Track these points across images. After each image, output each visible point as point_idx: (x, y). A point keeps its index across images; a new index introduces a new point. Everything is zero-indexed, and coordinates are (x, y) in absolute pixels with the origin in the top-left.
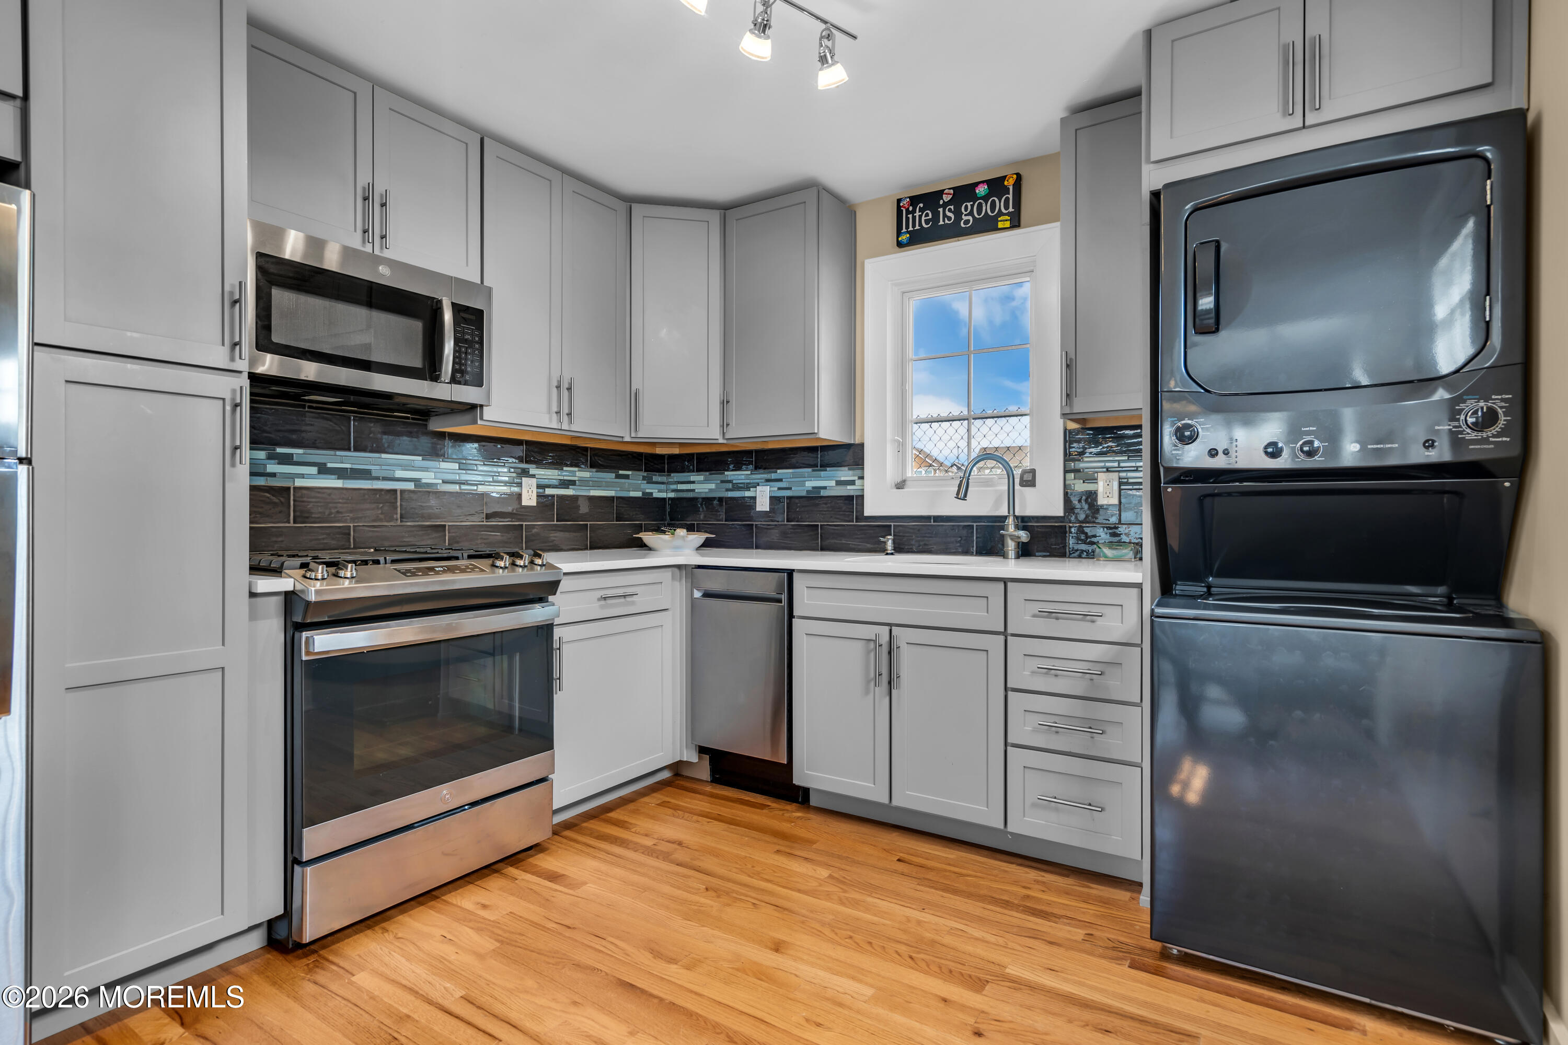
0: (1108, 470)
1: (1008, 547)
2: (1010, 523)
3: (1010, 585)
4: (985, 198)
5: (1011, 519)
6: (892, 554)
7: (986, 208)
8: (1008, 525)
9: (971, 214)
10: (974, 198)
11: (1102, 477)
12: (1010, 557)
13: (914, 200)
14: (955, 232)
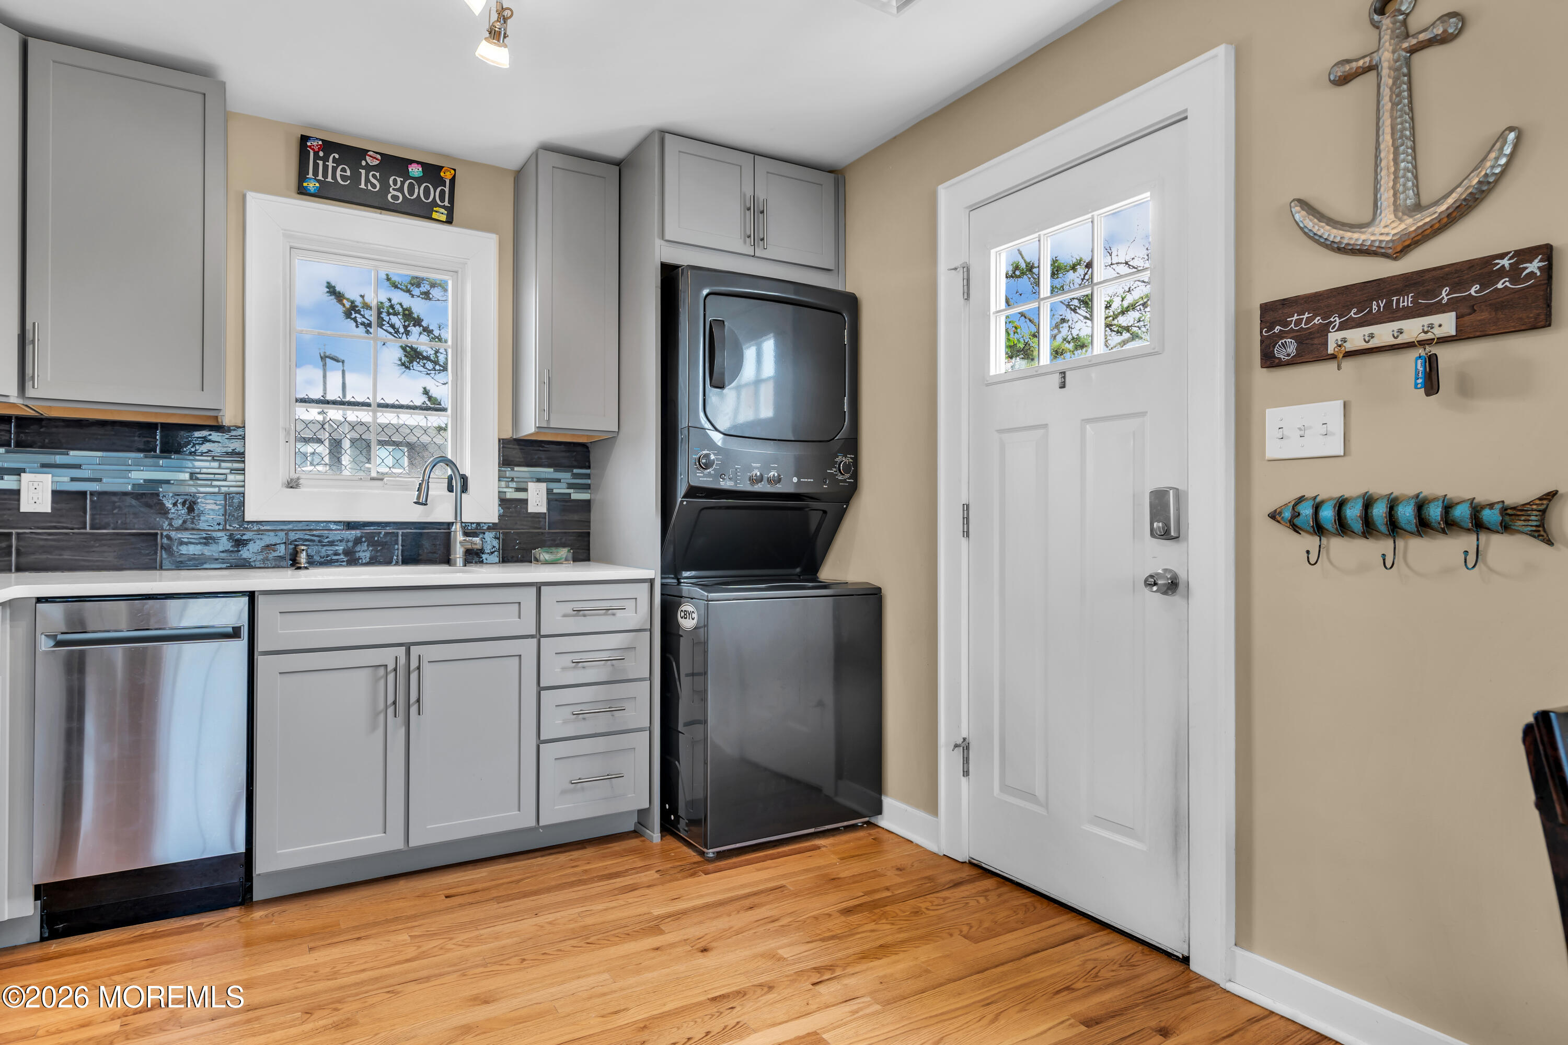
0: (539, 480)
1: (456, 554)
2: (458, 530)
3: (543, 588)
4: (419, 181)
5: (459, 525)
6: (306, 568)
7: (419, 191)
8: (455, 532)
9: (401, 190)
10: (406, 175)
11: (532, 486)
12: (458, 565)
13: (329, 147)
14: (379, 204)
